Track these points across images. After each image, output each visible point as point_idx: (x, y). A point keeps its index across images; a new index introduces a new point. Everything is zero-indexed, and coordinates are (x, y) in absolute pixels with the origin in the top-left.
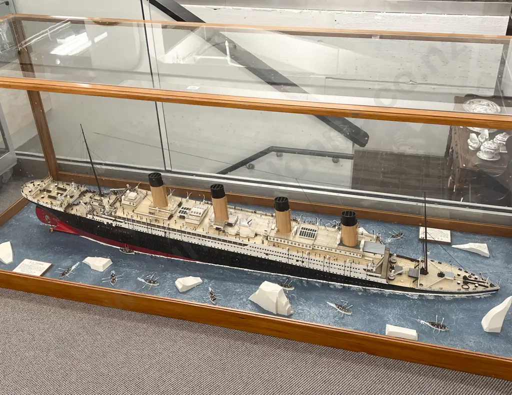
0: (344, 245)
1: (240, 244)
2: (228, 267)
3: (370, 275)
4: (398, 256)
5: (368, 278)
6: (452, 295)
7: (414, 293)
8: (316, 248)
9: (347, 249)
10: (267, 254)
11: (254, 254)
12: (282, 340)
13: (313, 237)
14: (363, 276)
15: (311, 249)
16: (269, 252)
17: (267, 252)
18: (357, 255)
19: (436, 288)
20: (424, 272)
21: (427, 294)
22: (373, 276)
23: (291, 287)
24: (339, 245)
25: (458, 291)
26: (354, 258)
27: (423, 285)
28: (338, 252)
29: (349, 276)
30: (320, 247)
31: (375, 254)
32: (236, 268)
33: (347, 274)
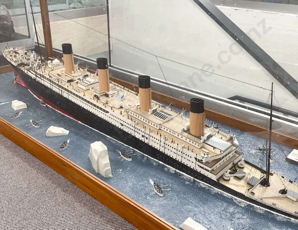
0: (189, 133)
1: (104, 111)
2: (98, 131)
3: (201, 167)
4: (246, 162)
5: (199, 170)
6: (287, 217)
7: (244, 201)
8: (163, 129)
9: (190, 136)
10: (122, 125)
11: (114, 123)
12: (88, 197)
13: (164, 119)
14: (192, 164)
15: (158, 128)
16: (124, 123)
17: (122, 123)
18: (195, 144)
19: (269, 202)
20: (265, 183)
21: (259, 207)
22: (203, 168)
23: (130, 157)
24: (184, 131)
25: (295, 214)
26: (189, 145)
27: (254, 194)
28: (180, 137)
29: (180, 161)
30: (169, 130)
31: (214, 148)
32: (102, 133)
33: (179, 159)
